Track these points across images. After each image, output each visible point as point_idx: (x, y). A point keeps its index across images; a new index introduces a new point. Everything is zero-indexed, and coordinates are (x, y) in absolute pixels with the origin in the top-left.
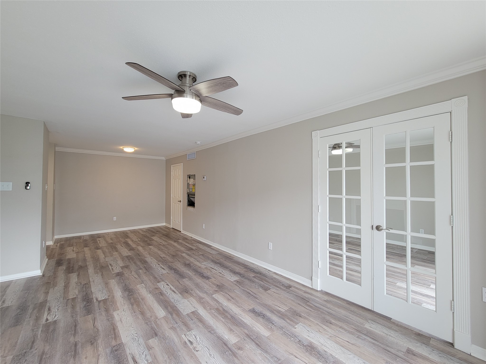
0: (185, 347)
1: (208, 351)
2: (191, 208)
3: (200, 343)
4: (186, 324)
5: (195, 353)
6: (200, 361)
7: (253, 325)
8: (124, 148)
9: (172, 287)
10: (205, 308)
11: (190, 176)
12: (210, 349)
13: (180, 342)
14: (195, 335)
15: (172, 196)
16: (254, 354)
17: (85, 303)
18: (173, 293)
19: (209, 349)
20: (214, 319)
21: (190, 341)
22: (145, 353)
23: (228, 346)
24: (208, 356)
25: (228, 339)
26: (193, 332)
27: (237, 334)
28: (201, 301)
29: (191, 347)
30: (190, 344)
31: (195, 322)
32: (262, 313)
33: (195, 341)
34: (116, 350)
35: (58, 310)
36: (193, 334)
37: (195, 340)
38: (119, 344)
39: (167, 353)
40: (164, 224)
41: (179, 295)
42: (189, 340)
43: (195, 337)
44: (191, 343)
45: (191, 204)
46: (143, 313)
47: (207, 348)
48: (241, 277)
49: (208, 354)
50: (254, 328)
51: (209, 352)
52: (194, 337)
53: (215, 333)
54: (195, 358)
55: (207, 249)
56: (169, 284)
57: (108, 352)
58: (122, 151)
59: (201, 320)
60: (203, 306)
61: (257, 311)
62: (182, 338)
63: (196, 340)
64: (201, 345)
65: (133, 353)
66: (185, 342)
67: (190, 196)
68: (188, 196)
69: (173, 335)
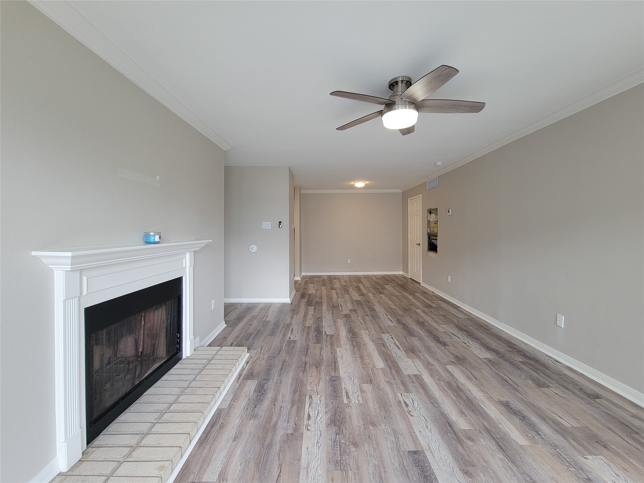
0: (399, 406)
1: (425, 422)
2: (432, 254)
3: (417, 410)
5: (409, 416)
6: (413, 426)
7: (499, 420)
8: (355, 183)
9: (397, 342)
10: (432, 376)
11: (430, 211)
12: (427, 421)
13: (394, 399)
14: (413, 399)
15: (409, 238)
16: (492, 455)
17: (316, 333)
18: (396, 348)
20: (441, 393)
21: (405, 402)
22: (358, 393)
23: (452, 428)
24: (423, 426)
25: (455, 421)
26: (412, 396)
27: (471, 421)
28: (429, 367)
29: (406, 409)
30: (404, 405)
31: (416, 386)
32: (521, 413)
34: (334, 381)
35: (297, 333)
37: (412, 404)
38: (337, 377)
39: (378, 403)
40: (401, 273)
41: (404, 352)
43: (413, 401)
44: (407, 405)
45: (433, 247)
46: (362, 358)
47: (425, 418)
48: (497, 357)
49: (424, 424)
50: (501, 426)
52: (411, 400)
53: (439, 407)
54: (407, 421)
55: (452, 310)
56: (394, 338)
57: (327, 379)
58: (353, 187)
59: (424, 387)
60: (430, 373)
61: (512, 406)
62: (397, 396)
64: (417, 412)
65: (347, 389)
66: (400, 401)
67: (432, 237)
68: (429, 237)
69: (389, 390)
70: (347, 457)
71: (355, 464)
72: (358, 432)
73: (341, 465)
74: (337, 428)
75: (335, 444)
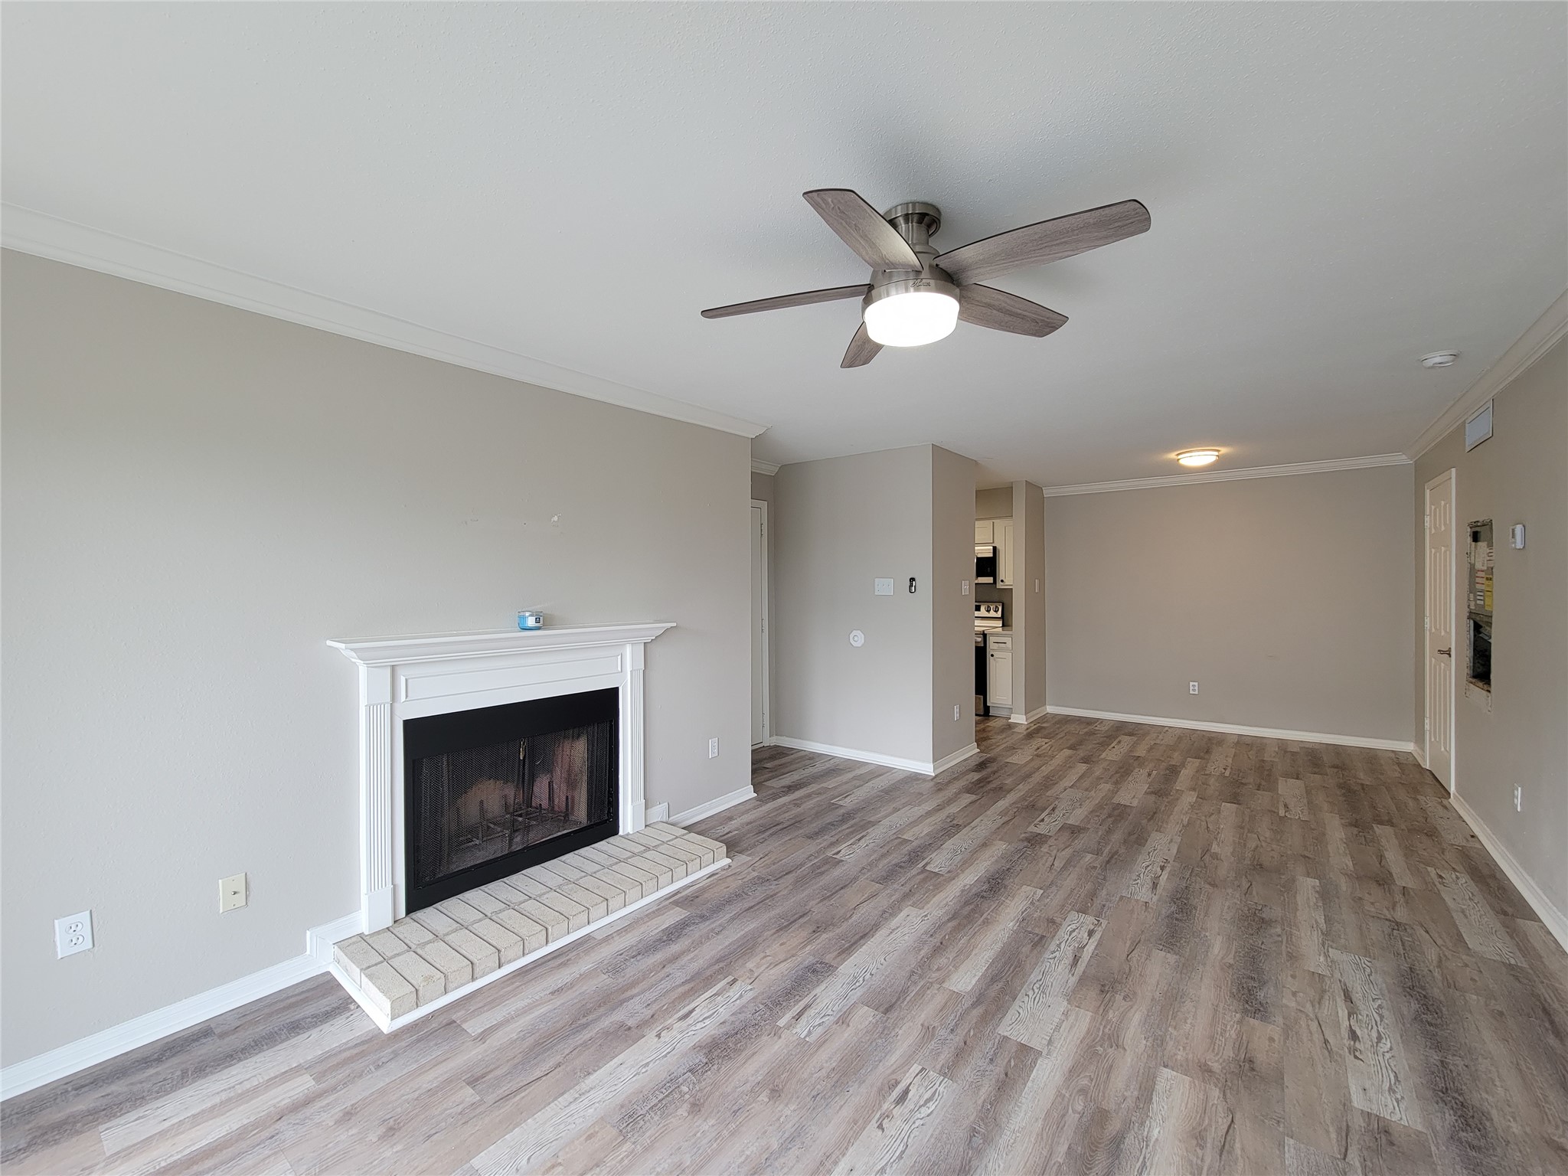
0: (880, 1090)
1: (894, 1158)
3: (911, 1122)
4: (961, 1054)
5: (874, 1124)
6: (851, 1150)
8: (1180, 457)
9: (1090, 947)
10: (1074, 1072)
11: (1474, 529)
12: (902, 1161)
13: (890, 1071)
14: (937, 1094)
17: (905, 859)
18: (1067, 962)
19: (900, 1157)
20: (1040, 1123)
21: (906, 1092)
22: (828, 1019)
24: (875, 1164)
26: (945, 1089)
28: (1099, 1048)
29: (885, 1106)
30: (895, 1097)
31: (987, 1073)
33: (912, 1107)
34: (814, 971)
35: (867, 846)
36: (937, 1089)
37: (916, 1104)
38: (830, 966)
39: (844, 1060)
40: (1410, 747)
41: (1073, 980)
42: (910, 1088)
43: (928, 1101)
44: (903, 1098)
45: (1482, 667)
46: (938, 949)
47: (903, 1152)
48: (1445, 1134)
49: (883, 1163)
51: (891, 1161)
52: (927, 1096)
53: (979, 1152)
54: (855, 1132)
56: (1097, 936)
59: (1007, 1085)
60: (1078, 1061)
62: (906, 1068)
63: (920, 1107)
64: (907, 1128)
65: (818, 1001)
66: (897, 1083)
69: (905, 1045)
70: (656, 1118)
71: (653, 1138)
72: (729, 1090)
73: (631, 1124)
74: (705, 1061)
75: (668, 1085)
